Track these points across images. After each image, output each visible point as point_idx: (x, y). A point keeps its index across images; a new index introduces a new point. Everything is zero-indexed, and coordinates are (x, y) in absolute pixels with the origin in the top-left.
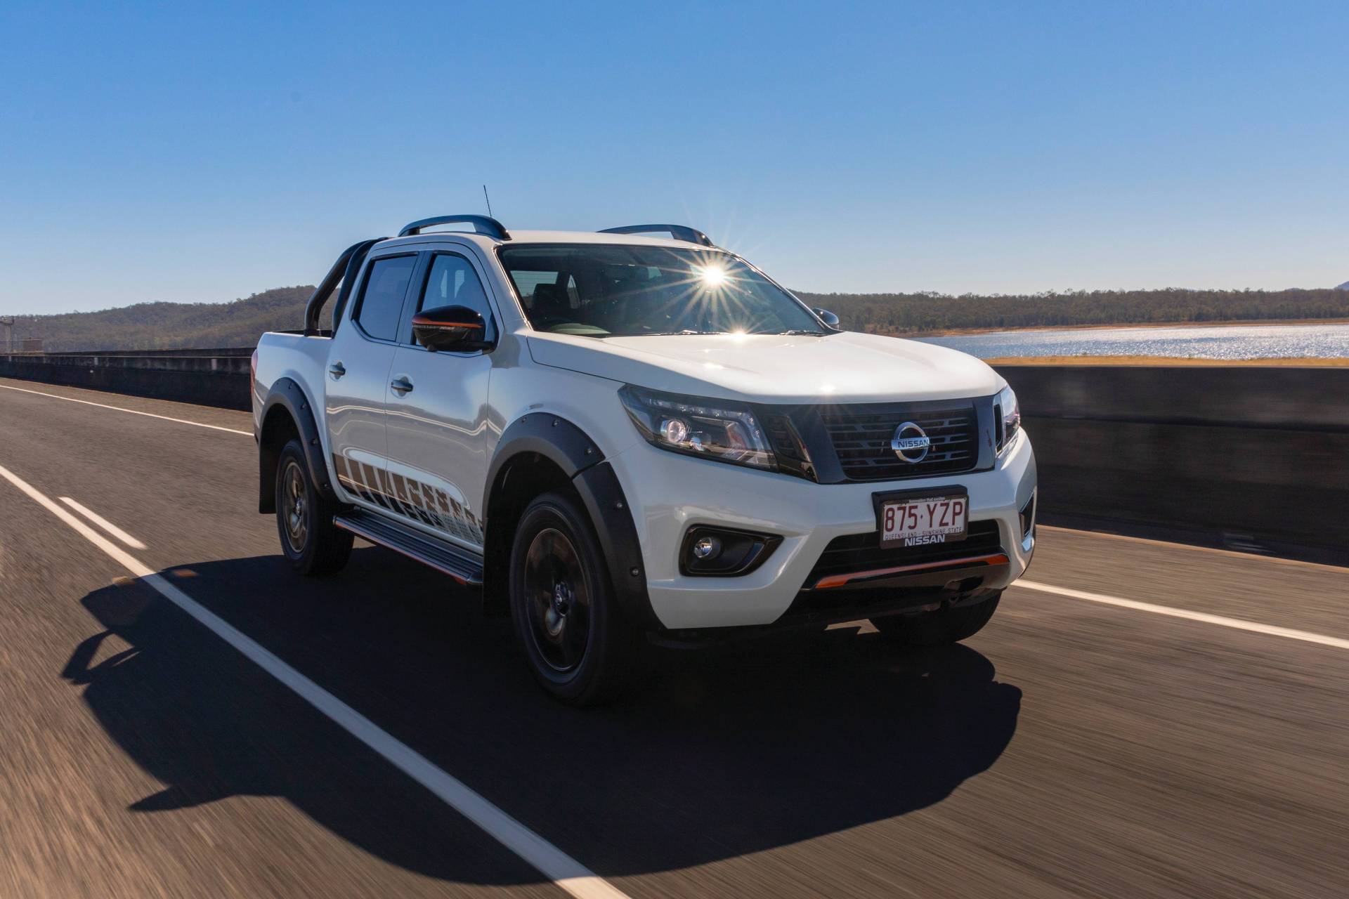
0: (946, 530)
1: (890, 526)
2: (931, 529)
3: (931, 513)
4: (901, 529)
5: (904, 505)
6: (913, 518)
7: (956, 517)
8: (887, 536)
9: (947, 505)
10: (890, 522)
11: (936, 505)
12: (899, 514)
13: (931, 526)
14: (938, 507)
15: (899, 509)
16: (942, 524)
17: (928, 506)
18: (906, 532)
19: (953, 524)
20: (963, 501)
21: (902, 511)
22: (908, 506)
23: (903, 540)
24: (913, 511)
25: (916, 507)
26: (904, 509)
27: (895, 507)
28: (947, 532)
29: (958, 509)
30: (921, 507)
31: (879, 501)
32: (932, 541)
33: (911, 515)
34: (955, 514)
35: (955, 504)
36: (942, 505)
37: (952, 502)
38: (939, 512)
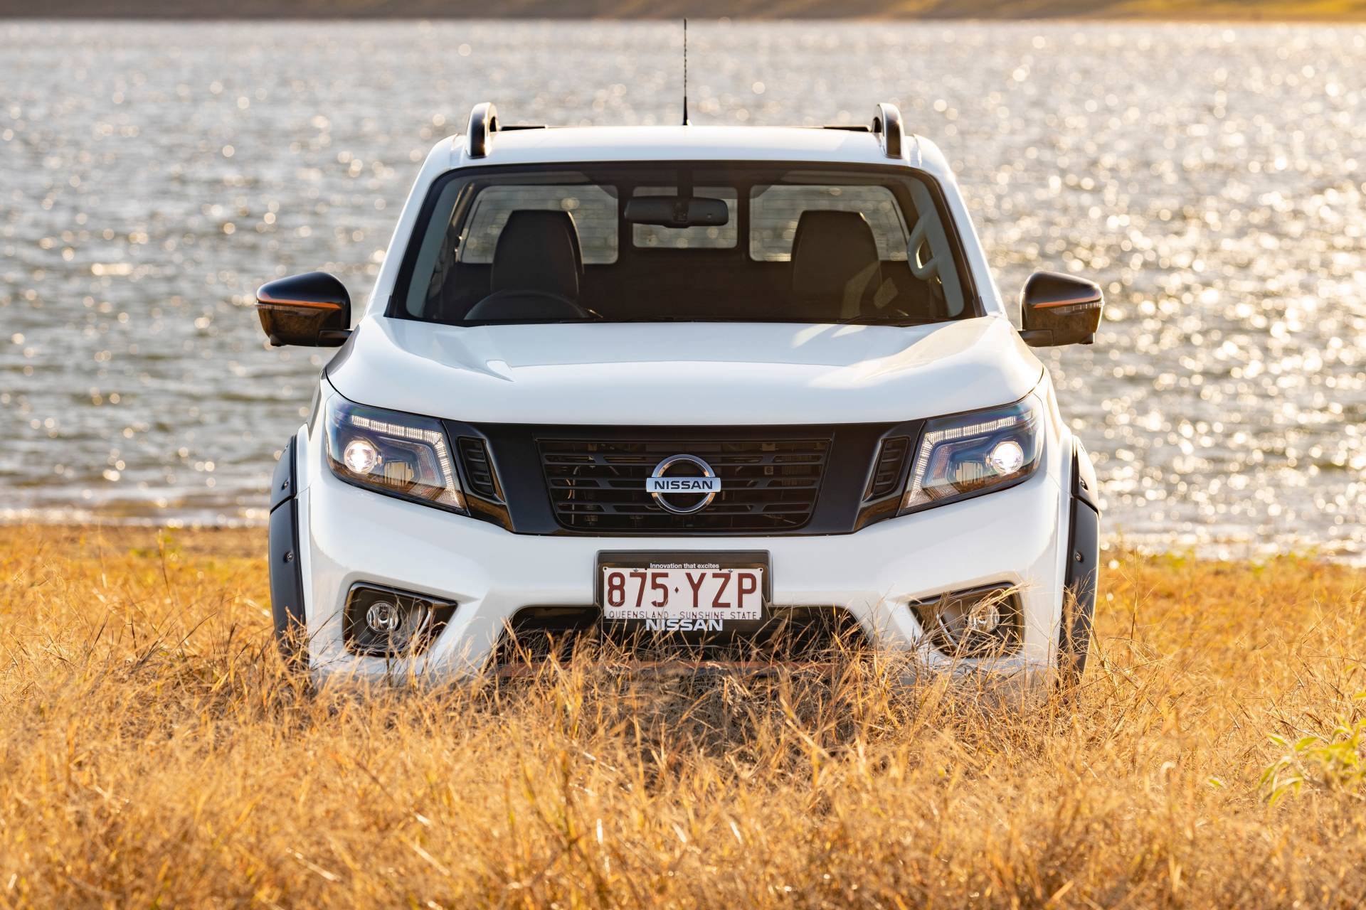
0: (726, 614)
1: (617, 599)
2: (696, 610)
3: (696, 587)
4: (639, 604)
5: (641, 570)
6: (660, 591)
7: (745, 596)
8: (612, 612)
9: (727, 577)
10: (617, 594)
11: (703, 576)
12: (632, 585)
13: (696, 605)
14: (709, 578)
15: (632, 575)
16: (717, 605)
17: (689, 576)
18: (648, 610)
19: (740, 605)
20: (757, 573)
21: (639, 580)
22: (649, 572)
23: (642, 621)
24: (659, 581)
25: (666, 575)
26: (643, 576)
27: (626, 572)
28: (727, 616)
29: (747, 584)
30: (676, 577)
31: (603, 562)
32: (697, 627)
33: (655, 586)
34: (742, 592)
35: (741, 577)
36: (715, 576)
37: (735, 573)
38: (711, 586)
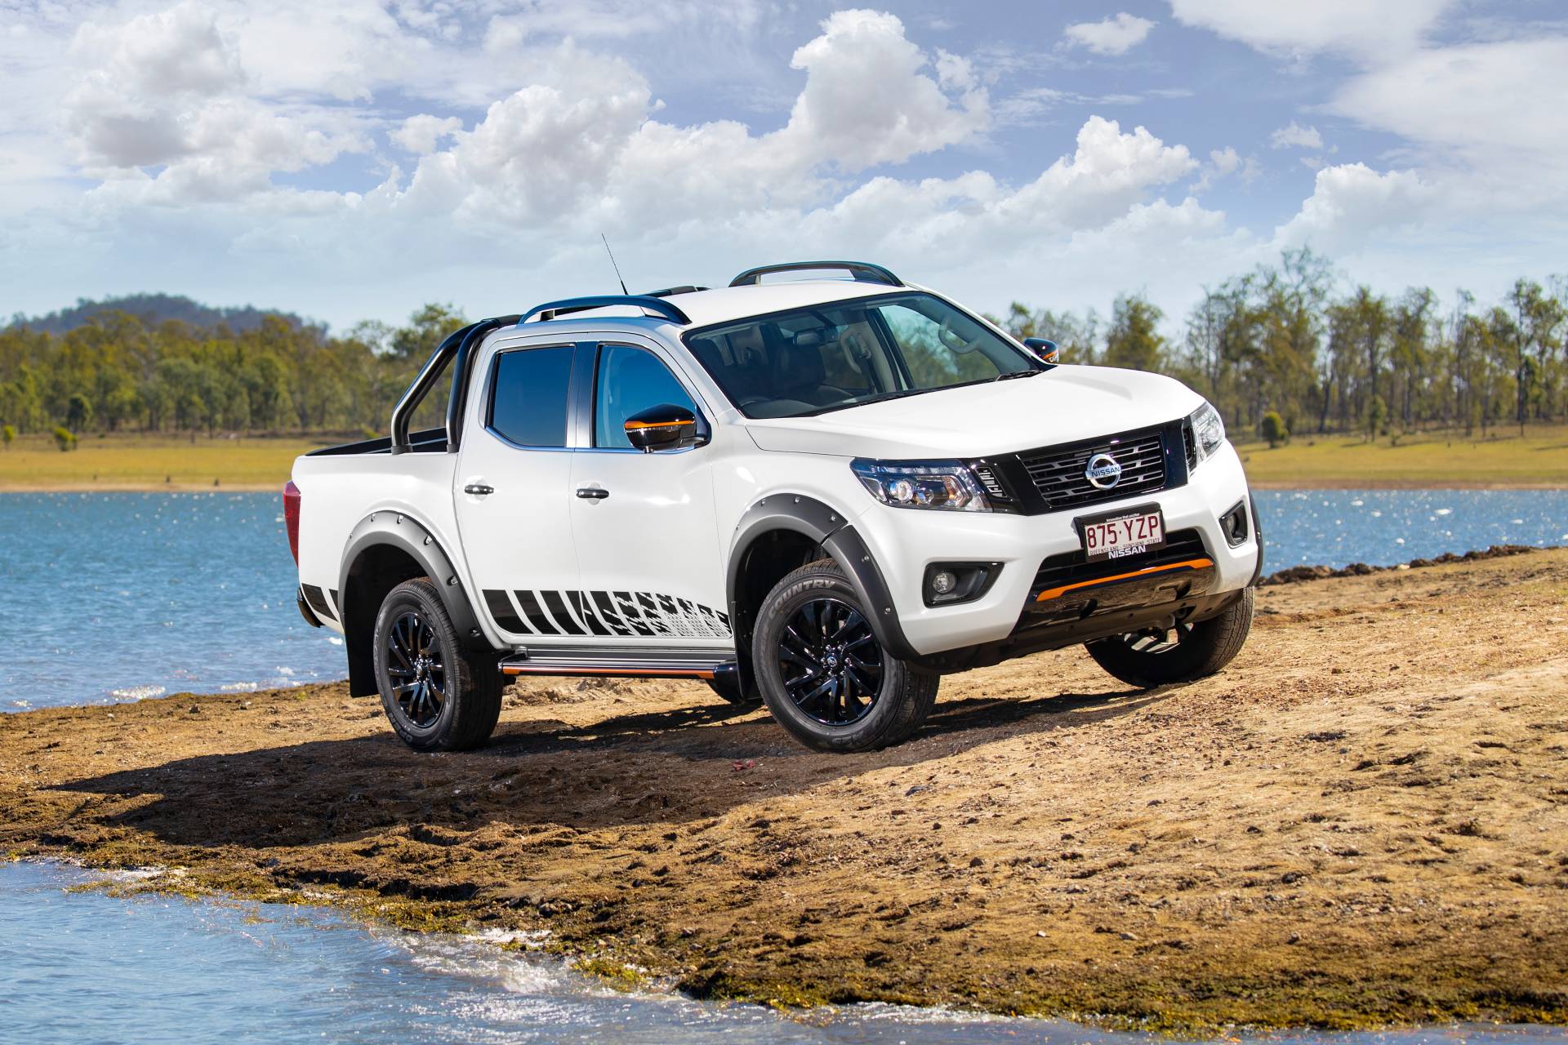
0: (1146, 541)
1: (1092, 544)
2: (1131, 543)
3: (1129, 529)
4: (1104, 544)
5: (1101, 525)
6: (1113, 534)
7: (1153, 529)
8: (1091, 551)
9: (1143, 520)
10: (1092, 540)
11: (1131, 522)
12: (1099, 533)
13: (1130, 539)
14: (1134, 522)
15: (1097, 529)
16: (1140, 537)
17: (1125, 523)
18: (1108, 547)
19: (1152, 535)
20: (1157, 515)
21: (1102, 529)
22: (1106, 525)
23: (1107, 554)
24: (1112, 529)
25: (1113, 525)
26: (1103, 527)
27: (1095, 527)
28: (1146, 543)
29: (1153, 522)
30: (1119, 525)
31: (1080, 525)
32: (1134, 551)
33: (1110, 532)
34: (1151, 527)
35: (1149, 519)
36: (1137, 520)
37: (1146, 517)
38: (1136, 526)
